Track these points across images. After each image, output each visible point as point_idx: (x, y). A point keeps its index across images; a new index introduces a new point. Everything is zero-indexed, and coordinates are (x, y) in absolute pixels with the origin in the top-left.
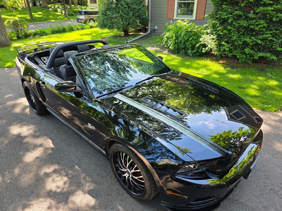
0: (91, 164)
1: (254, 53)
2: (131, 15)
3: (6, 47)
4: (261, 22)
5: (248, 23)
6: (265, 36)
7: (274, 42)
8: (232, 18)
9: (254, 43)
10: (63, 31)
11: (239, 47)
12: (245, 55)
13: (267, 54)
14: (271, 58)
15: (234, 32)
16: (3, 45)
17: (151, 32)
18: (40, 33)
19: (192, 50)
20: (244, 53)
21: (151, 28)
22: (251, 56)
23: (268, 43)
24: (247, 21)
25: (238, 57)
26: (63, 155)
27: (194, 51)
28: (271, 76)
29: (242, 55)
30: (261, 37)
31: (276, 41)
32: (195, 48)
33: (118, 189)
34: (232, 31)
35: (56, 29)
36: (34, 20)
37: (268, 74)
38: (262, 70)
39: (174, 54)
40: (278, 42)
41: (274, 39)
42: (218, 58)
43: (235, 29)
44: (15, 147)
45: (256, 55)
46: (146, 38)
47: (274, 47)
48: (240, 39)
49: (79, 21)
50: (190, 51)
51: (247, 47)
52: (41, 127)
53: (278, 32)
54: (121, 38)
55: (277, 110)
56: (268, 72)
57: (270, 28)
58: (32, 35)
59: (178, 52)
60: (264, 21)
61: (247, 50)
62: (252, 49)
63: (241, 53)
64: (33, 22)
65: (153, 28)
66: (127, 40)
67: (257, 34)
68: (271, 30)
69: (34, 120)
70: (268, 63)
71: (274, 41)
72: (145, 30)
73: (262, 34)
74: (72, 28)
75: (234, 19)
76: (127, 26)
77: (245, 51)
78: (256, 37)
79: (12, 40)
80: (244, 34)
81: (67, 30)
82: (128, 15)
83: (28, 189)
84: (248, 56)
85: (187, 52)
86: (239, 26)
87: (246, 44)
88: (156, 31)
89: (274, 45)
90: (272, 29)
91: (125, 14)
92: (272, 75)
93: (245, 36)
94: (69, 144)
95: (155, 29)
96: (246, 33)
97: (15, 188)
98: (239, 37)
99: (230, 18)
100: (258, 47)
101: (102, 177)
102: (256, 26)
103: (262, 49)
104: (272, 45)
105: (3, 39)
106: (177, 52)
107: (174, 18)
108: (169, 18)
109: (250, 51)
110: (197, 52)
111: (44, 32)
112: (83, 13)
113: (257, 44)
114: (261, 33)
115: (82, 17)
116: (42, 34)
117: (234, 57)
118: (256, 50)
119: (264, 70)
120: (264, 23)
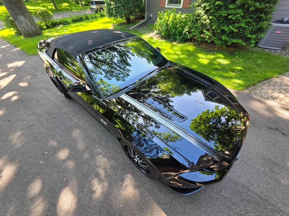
0: (108, 141)
1: (229, 39)
2: (131, 4)
3: (38, 36)
4: (239, 11)
5: (228, 13)
6: (240, 25)
7: (246, 30)
8: (213, 8)
9: (230, 31)
10: (80, 20)
11: (217, 35)
12: (221, 41)
13: (239, 41)
14: (242, 44)
15: (214, 21)
16: (35, 34)
17: (147, 19)
18: (63, 23)
19: (180, 36)
20: (221, 40)
21: (147, 16)
22: (226, 42)
23: (241, 30)
24: (227, 10)
25: (216, 43)
26: (87, 134)
27: (182, 37)
28: (239, 59)
29: (219, 41)
30: (237, 25)
31: (248, 28)
32: (182, 34)
33: (130, 164)
34: (213, 20)
35: (75, 18)
36: (58, 10)
37: (236, 56)
38: (232, 53)
39: (166, 39)
40: (249, 29)
41: (247, 27)
42: (199, 43)
43: (216, 19)
44: (51, 128)
45: (229, 42)
46: (144, 25)
47: (245, 34)
48: (219, 27)
49: (93, 10)
50: (179, 37)
51: (224, 34)
52: (69, 109)
53: (251, 20)
54: (125, 25)
55: (243, 89)
56: (236, 55)
57: (245, 16)
58: (57, 24)
59: (169, 38)
60: (242, 10)
61: (224, 37)
62: (228, 36)
63: (218, 39)
64: (57, 12)
65: (149, 16)
66: (130, 27)
67: (234, 22)
68: (245, 19)
69: (64, 102)
70: (236, 47)
71: (246, 28)
72: (143, 18)
73: (238, 23)
74: (87, 17)
75: (216, 9)
76: (128, 15)
77: (222, 37)
78: (233, 25)
79: (42, 29)
80: (223, 22)
81: (84, 19)
82: (129, 4)
83: (63, 165)
84: (224, 42)
85: (176, 38)
86: (219, 16)
87: (223, 32)
88: (151, 19)
89: (246, 32)
90: (247, 17)
91: (126, 3)
92: (240, 57)
93: (224, 24)
94: (91, 124)
95: (150, 17)
96: (224, 22)
97: (54, 165)
98: (219, 26)
99: (212, 9)
100: (232, 33)
101: (118, 153)
102: (233, 15)
103: (235, 35)
104: (244, 32)
105: (34, 29)
106: (167, 38)
107: (165, 7)
108: (161, 6)
109: (225, 38)
110: (184, 37)
111: (66, 22)
112: (94, 3)
113: (233, 32)
114: (237, 21)
115: (94, 7)
116: (65, 23)
117: (213, 43)
118: (230, 36)
119: (233, 53)
120: (241, 13)
